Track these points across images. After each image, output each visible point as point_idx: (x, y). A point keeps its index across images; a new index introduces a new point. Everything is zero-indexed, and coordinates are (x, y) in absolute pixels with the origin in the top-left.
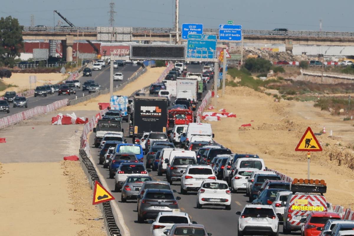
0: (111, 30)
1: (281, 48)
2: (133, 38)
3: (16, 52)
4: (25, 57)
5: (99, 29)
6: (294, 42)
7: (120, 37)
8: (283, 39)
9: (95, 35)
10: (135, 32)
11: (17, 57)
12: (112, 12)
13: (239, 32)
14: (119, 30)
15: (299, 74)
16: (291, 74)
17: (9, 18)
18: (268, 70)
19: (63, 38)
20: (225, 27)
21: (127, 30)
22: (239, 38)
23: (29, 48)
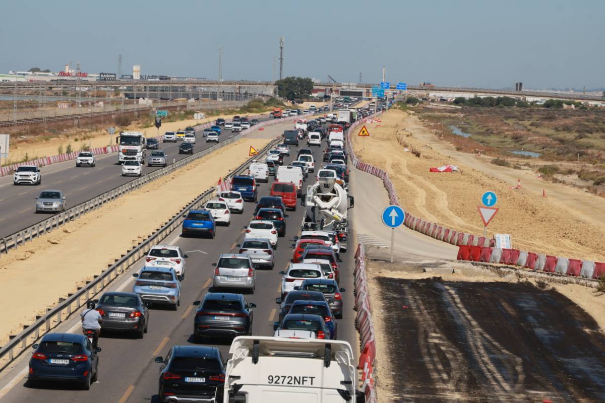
0: (347, 84)
1: (424, 93)
2: (357, 88)
3: (310, 93)
4: (315, 95)
5: (342, 84)
6: (430, 91)
7: (351, 87)
8: (425, 90)
9: (341, 86)
10: (358, 85)
11: (310, 95)
12: (361, 77)
13: (405, 86)
14: (351, 84)
15: (430, 104)
16: (426, 105)
17: (308, 78)
18: (417, 102)
19: (331, 87)
20: (399, 84)
21: (355, 84)
22: (405, 89)
23: (316, 91)
